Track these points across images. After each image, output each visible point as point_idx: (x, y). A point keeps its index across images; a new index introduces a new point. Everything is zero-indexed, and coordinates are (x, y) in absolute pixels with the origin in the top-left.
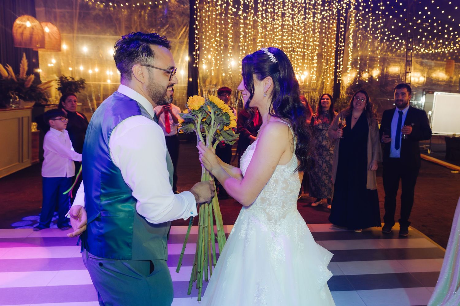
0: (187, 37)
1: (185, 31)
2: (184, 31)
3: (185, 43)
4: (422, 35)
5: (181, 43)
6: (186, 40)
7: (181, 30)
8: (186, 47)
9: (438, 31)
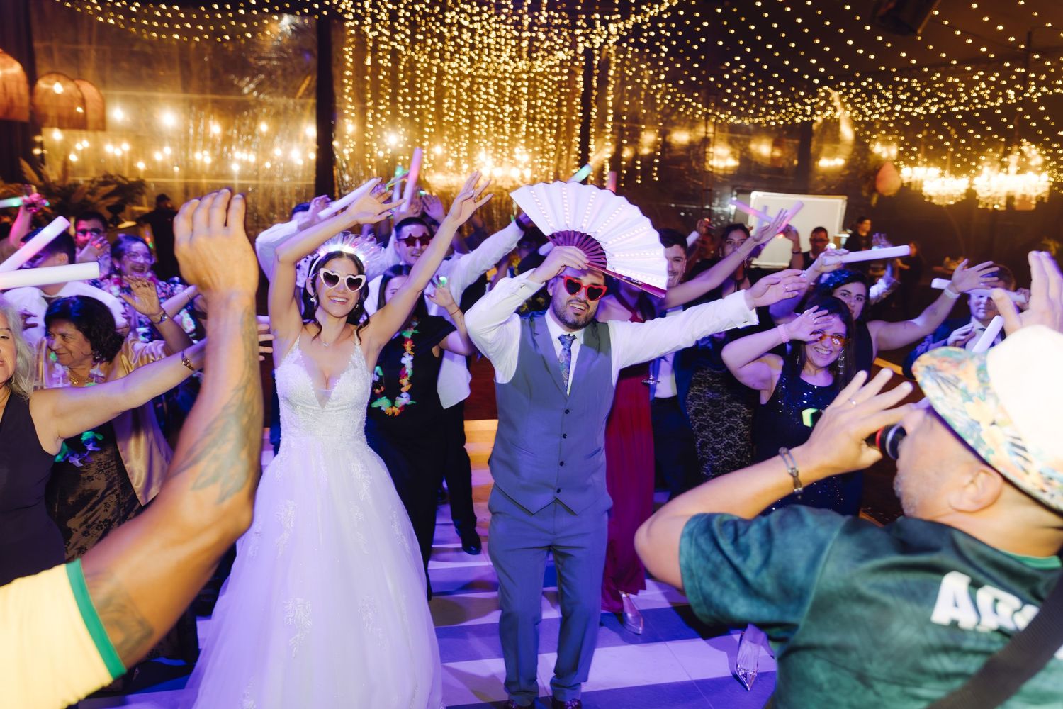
0: (314, 95)
1: (309, 85)
2: (307, 83)
3: (309, 107)
4: (731, 99)
5: (303, 106)
6: (312, 101)
7: (303, 82)
8: (312, 113)
9: (758, 94)
